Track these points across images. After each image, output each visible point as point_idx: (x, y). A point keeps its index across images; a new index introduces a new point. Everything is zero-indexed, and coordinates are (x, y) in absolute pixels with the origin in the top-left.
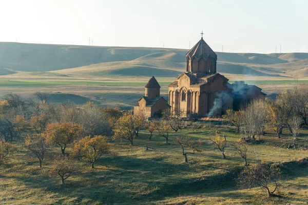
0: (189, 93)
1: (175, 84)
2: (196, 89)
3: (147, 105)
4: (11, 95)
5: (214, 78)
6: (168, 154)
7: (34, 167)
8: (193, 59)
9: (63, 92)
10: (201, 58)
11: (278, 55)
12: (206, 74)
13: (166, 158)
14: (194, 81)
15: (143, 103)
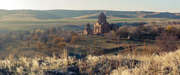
0: (99, 27)
1: (95, 25)
2: (100, 26)
3: (87, 31)
4: (53, 28)
5: (105, 23)
6: (83, 47)
7: (49, 49)
8: (100, 18)
9: (73, 24)
10: (102, 17)
11: (136, 12)
12: (103, 22)
13: (82, 48)
14: (100, 24)
15: (85, 30)
